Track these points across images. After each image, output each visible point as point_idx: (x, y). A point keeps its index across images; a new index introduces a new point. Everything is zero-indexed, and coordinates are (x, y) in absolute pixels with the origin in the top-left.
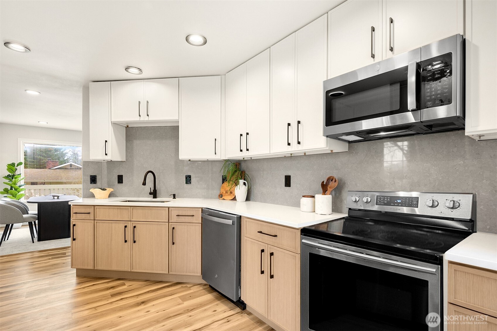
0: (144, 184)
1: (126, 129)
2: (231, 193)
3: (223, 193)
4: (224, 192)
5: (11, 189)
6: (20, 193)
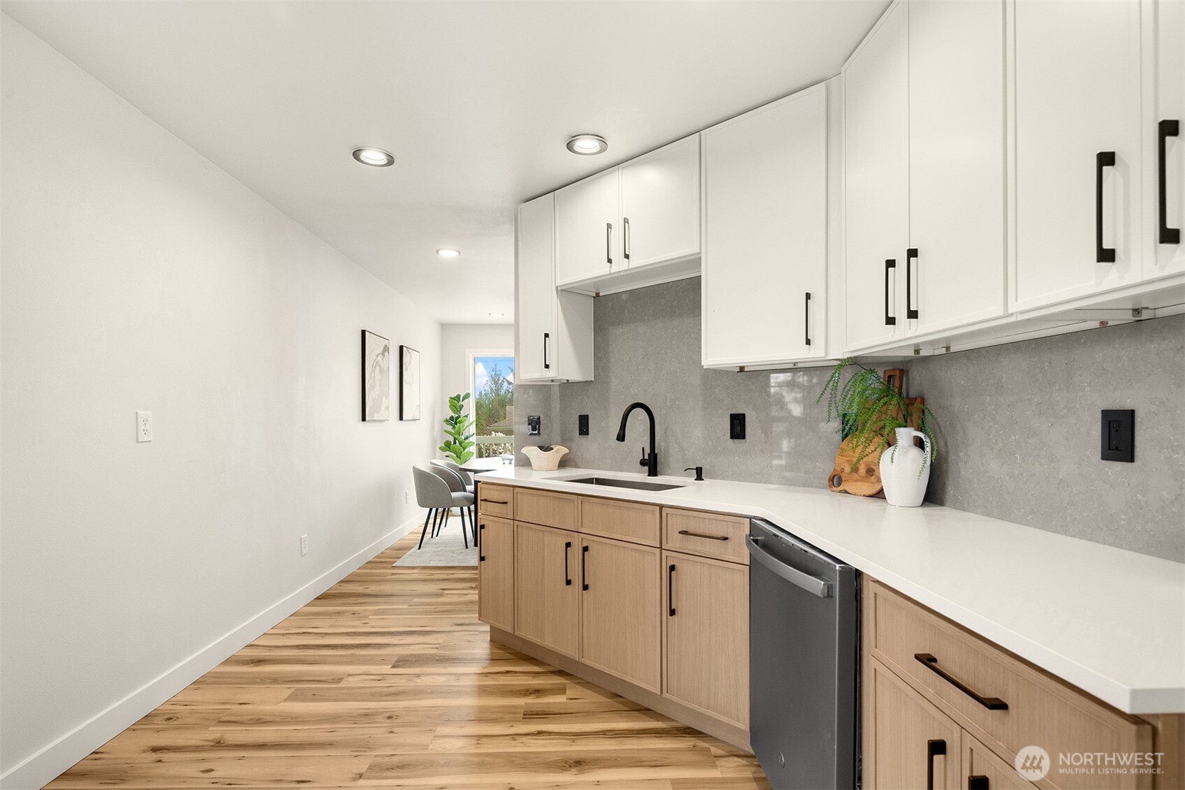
0: (621, 438)
1: (594, 301)
2: (871, 472)
3: (842, 470)
4: (848, 469)
5: (455, 443)
6: (466, 450)
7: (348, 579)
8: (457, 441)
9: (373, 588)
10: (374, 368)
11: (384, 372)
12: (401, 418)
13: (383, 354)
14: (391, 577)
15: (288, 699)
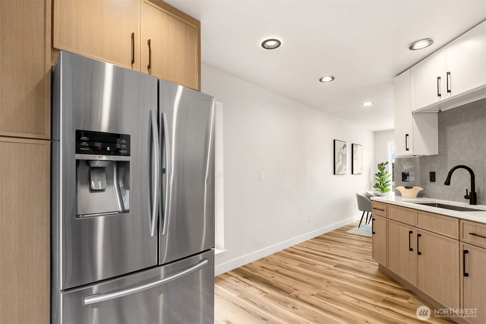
0: (448, 183)
1: (438, 115)
5: (380, 184)
6: (386, 188)
7: (328, 234)
8: (382, 184)
9: (336, 239)
10: (339, 154)
11: (344, 156)
12: (352, 173)
13: (343, 148)
14: (344, 236)
15: (298, 266)
